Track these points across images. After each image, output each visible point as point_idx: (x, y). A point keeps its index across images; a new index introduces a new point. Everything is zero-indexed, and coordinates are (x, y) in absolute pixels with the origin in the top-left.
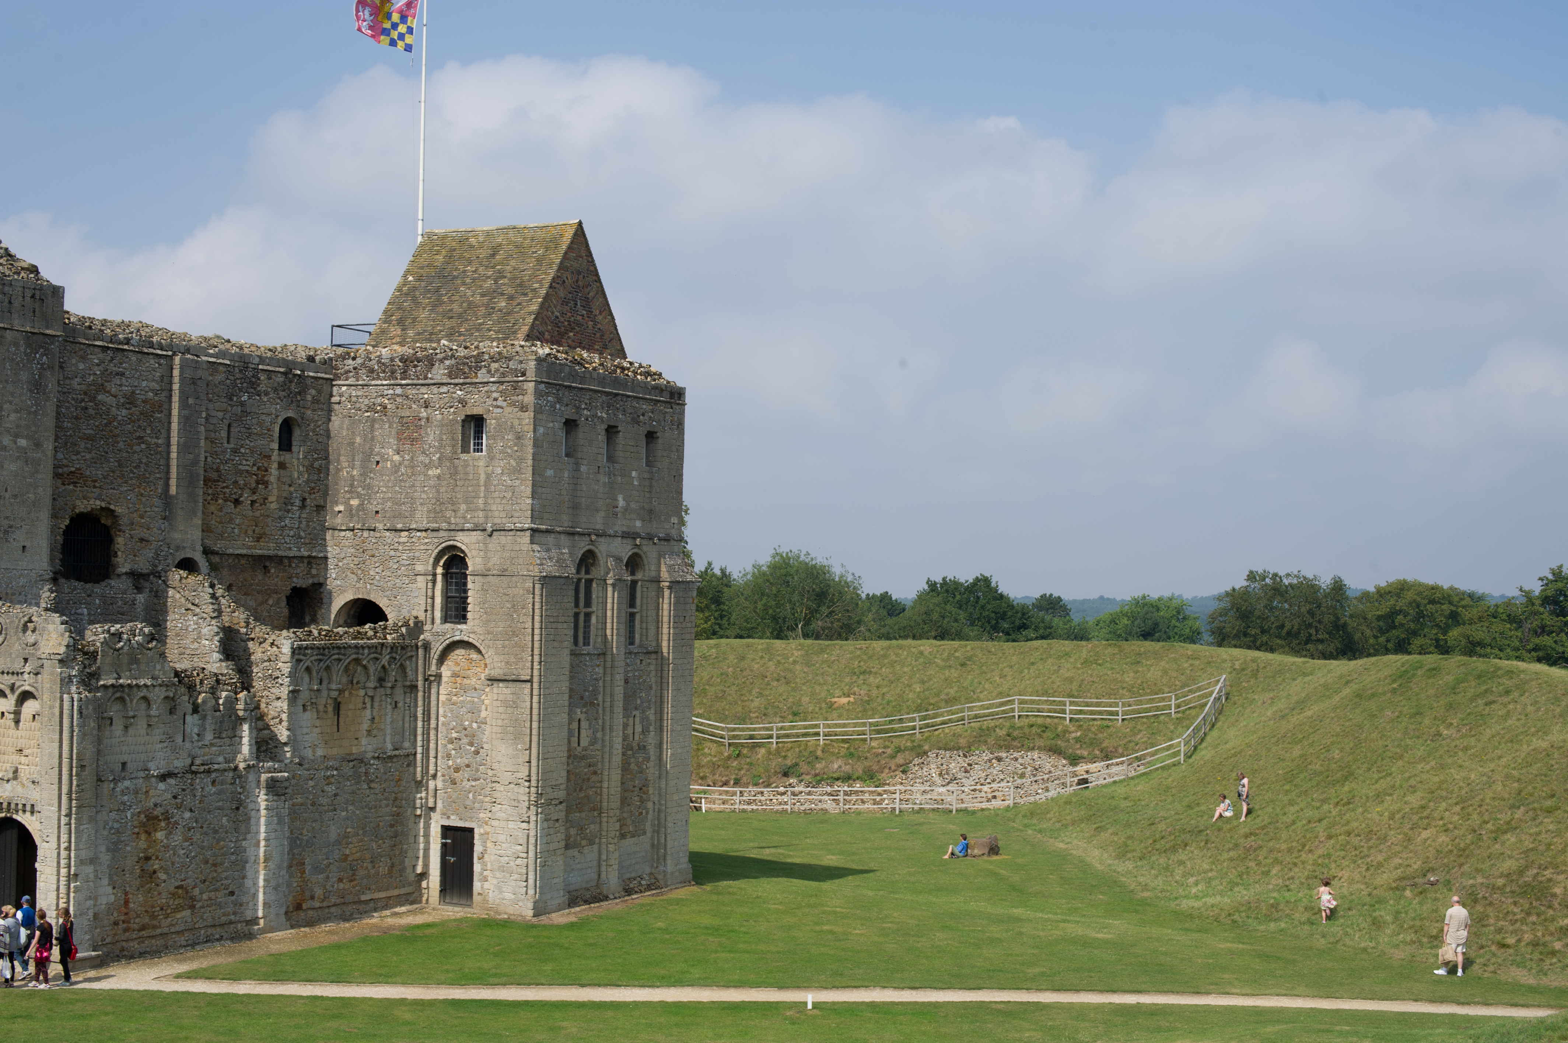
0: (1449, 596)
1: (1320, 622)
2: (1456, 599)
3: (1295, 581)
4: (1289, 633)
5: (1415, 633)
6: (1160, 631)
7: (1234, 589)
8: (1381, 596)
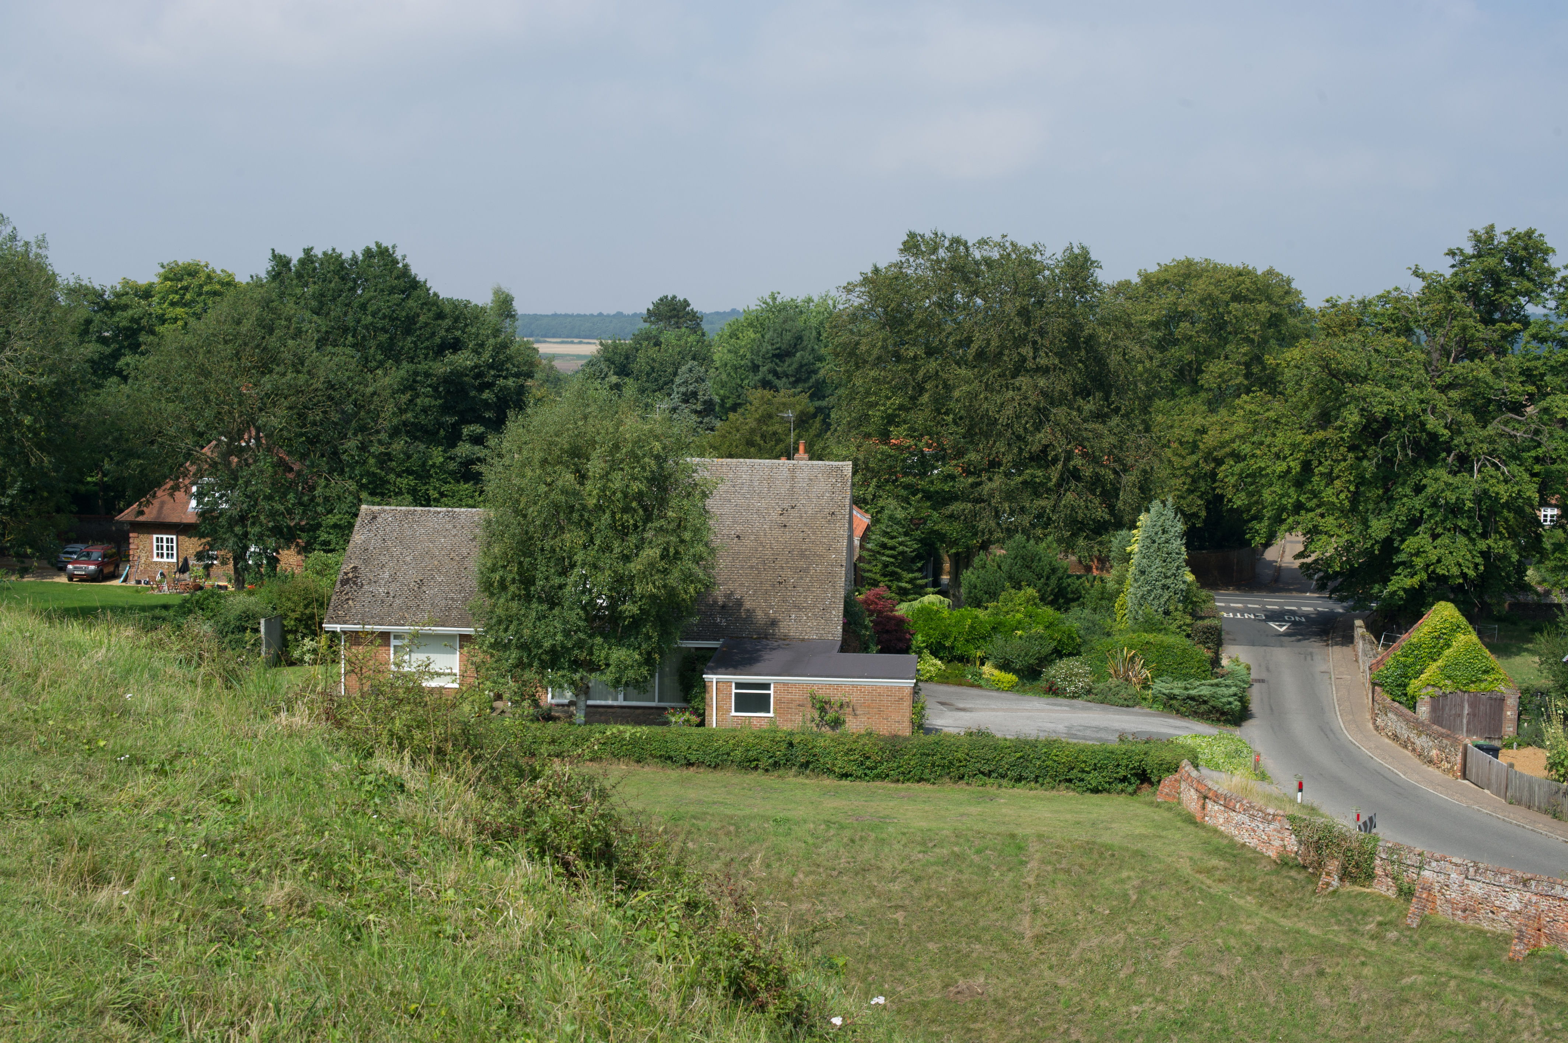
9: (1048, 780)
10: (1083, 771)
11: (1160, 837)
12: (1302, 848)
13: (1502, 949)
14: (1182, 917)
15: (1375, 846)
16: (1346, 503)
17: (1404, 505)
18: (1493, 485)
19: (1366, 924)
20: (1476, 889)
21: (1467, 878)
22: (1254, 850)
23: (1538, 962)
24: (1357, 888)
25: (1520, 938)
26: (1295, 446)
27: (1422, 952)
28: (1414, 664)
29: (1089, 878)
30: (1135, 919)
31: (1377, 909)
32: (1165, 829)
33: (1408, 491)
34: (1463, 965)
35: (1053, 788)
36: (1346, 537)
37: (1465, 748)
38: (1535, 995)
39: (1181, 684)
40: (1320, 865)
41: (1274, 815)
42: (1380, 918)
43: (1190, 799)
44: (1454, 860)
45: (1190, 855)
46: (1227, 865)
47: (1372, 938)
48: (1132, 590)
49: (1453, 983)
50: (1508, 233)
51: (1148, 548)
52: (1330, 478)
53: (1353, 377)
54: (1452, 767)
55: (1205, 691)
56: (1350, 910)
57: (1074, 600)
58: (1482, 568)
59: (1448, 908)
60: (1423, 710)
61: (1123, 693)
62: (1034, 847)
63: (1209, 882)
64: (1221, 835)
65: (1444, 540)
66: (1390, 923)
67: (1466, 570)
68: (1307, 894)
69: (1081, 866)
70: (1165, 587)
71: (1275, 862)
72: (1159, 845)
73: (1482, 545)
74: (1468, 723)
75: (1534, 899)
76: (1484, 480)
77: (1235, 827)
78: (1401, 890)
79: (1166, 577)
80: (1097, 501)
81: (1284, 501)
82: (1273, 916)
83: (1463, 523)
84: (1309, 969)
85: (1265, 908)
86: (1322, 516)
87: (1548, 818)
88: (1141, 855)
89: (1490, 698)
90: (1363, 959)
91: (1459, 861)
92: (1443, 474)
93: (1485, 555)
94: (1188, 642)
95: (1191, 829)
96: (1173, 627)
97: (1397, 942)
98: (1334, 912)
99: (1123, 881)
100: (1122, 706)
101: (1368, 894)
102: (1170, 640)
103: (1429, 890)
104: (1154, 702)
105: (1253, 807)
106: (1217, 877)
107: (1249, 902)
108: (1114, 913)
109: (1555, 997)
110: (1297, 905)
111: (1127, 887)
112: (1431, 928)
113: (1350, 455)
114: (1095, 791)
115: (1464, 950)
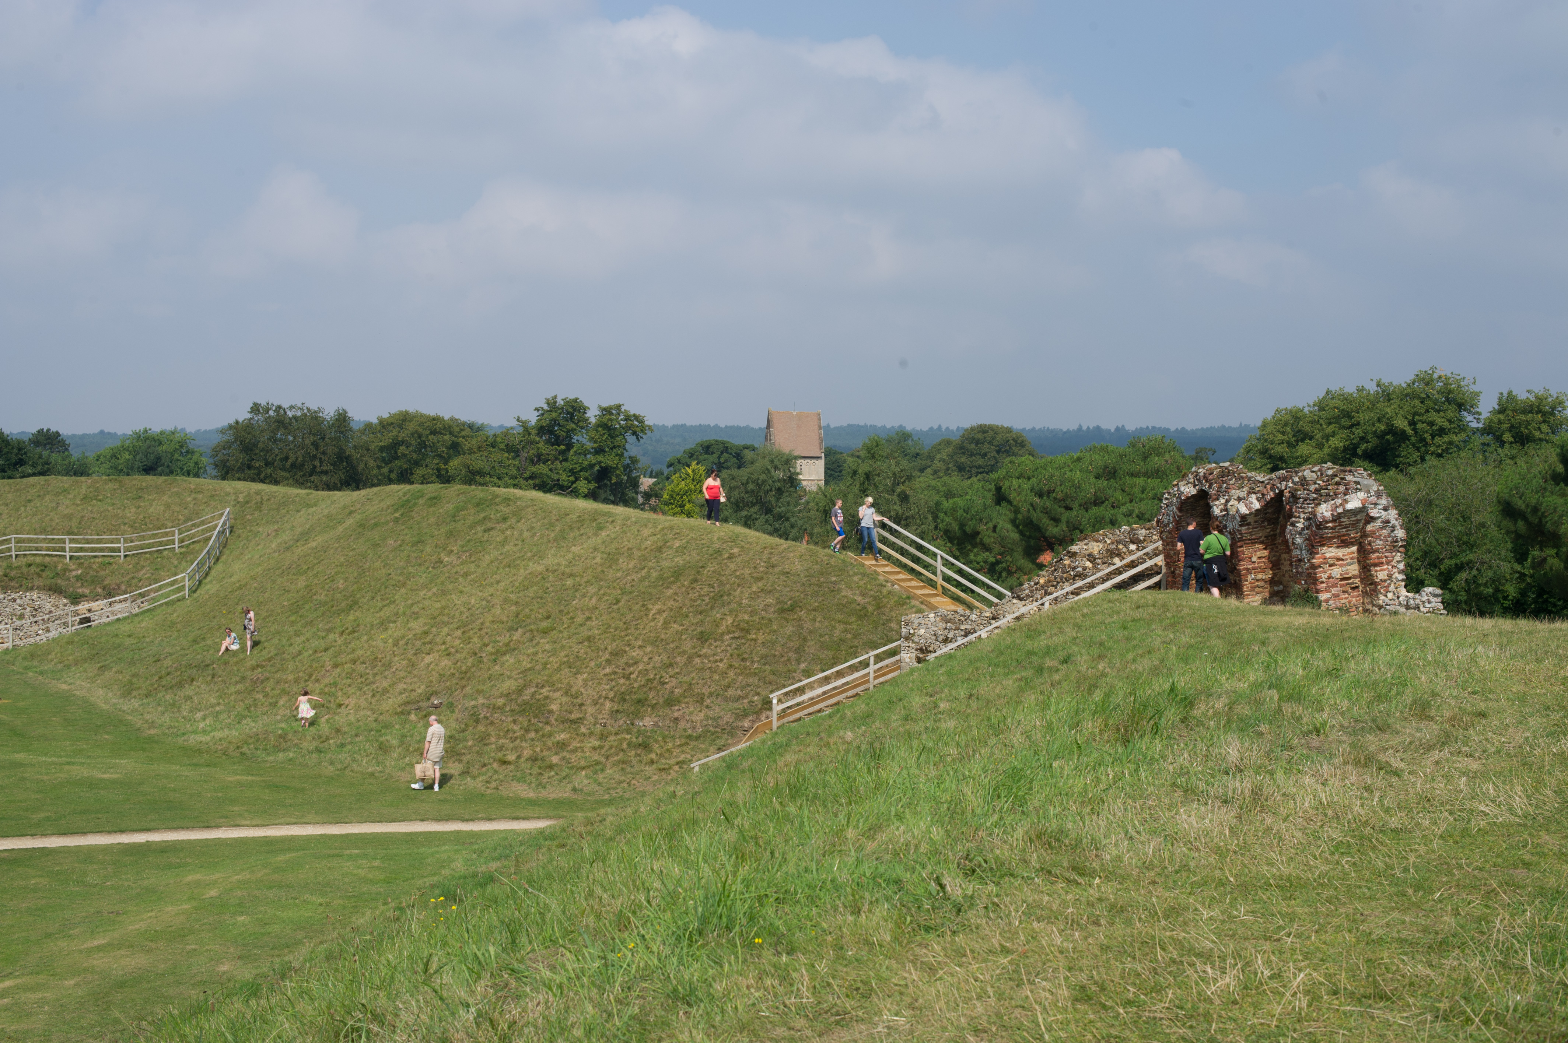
0: (450, 427)
1: (324, 453)
2: (457, 429)
3: (299, 413)
4: (293, 465)
5: (417, 463)
6: (163, 465)
7: (237, 422)
8: (384, 427)
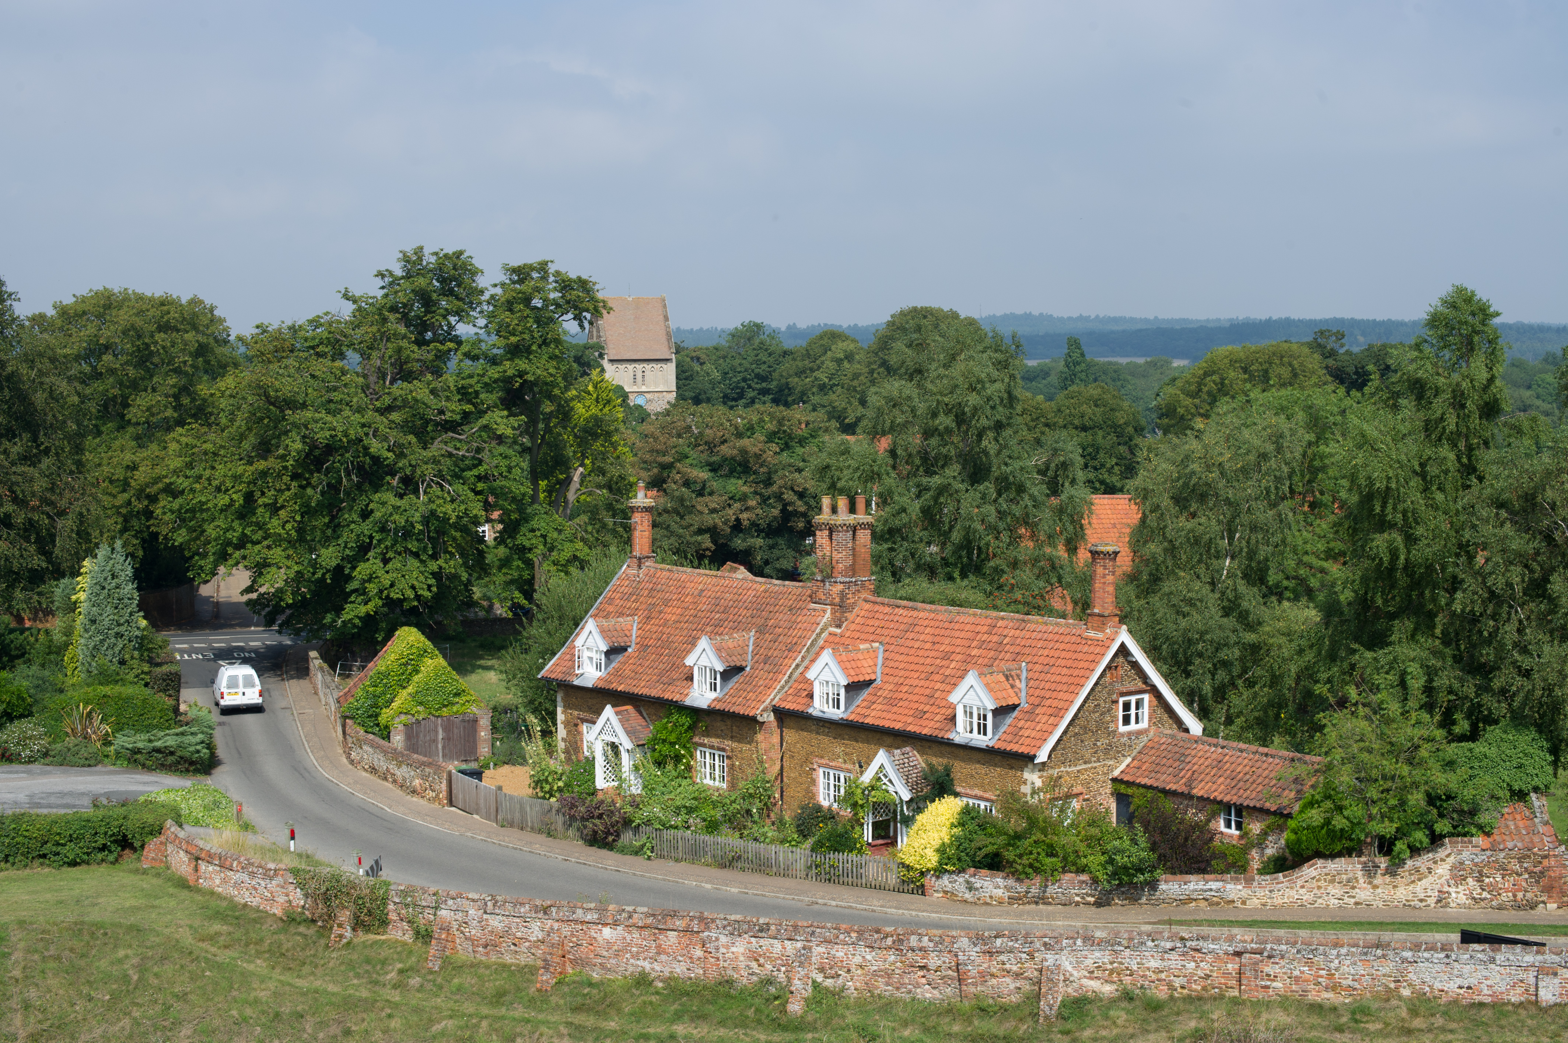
9: (20, 858)
10: (58, 844)
11: (153, 907)
12: (309, 900)
13: (529, 981)
14: (191, 992)
15: (387, 891)
16: (293, 533)
17: (352, 531)
18: (439, 506)
19: (387, 973)
20: (496, 923)
21: (485, 912)
22: (257, 910)
23: (566, 989)
24: (372, 937)
25: (546, 968)
26: (236, 478)
27: (448, 994)
28: (384, 693)
29: (82, 963)
30: (139, 1001)
31: (395, 956)
32: (157, 897)
33: (355, 517)
34: (491, 1003)
35: (26, 866)
36: (296, 568)
37: (450, 774)
38: (569, 1024)
39: (144, 736)
40: (330, 916)
41: (275, 870)
42: (400, 966)
43: (180, 862)
44: (470, 896)
45: (189, 922)
46: (231, 929)
47: (395, 987)
48: (82, 641)
49: (484, 1024)
50: (436, 254)
51: (98, 595)
52: (274, 509)
53: (292, 404)
54: (437, 795)
55: (171, 742)
56: (368, 961)
57: (18, 657)
58: (434, 589)
59: (468, 945)
60: (398, 739)
61: (84, 753)
62: (16, 936)
63: (213, 950)
64: (219, 896)
65: (396, 564)
66: (411, 969)
67: (420, 592)
68: (320, 949)
69: (72, 950)
70: (119, 635)
71: (281, 919)
72: (153, 916)
73: (433, 566)
74: (444, 748)
75: (556, 926)
76: (431, 501)
77: (234, 887)
78: (417, 933)
79: (119, 625)
80: (32, 548)
81: (229, 535)
82: (287, 977)
83: (413, 545)
84: (335, 1030)
85: (278, 970)
86: (269, 547)
87: (542, 838)
88: (136, 930)
89: (463, 721)
90: (389, 1011)
91: (476, 897)
92: (390, 498)
93: (437, 575)
94: (148, 691)
95: (185, 894)
96: (131, 677)
97: (421, 989)
98: (351, 965)
99: (120, 961)
100: (83, 766)
101: (384, 942)
102: (129, 690)
103: (447, 929)
104: (117, 758)
105: (252, 864)
106: (222, 943)
107: (259, 966)
108: (115, 998)
109: (588, 1024)
110: (311, 962)
111: (126, 967)
112: (454, 969)
113: (294, 484)
114: (73, 864)
115: (490, 987)
